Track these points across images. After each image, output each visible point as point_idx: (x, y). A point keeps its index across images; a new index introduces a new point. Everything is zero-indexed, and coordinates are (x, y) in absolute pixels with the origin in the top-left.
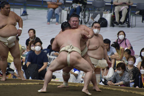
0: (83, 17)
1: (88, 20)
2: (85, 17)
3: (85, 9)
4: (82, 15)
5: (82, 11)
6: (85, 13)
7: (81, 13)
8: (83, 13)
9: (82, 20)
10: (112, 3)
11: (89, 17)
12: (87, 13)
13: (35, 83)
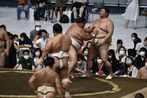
0: (48, 14)
1: (52, 17)
2: (49, 15)
3: (49, 8)
4: (47, 13)
5: (47, 9)
6: (49, 11)
7: (46, 11)
8: (48, 11)
9: (47, 17)
10: (72, 2)
11: (53, 15)
12: (51, 11)
13: (6, 71)
